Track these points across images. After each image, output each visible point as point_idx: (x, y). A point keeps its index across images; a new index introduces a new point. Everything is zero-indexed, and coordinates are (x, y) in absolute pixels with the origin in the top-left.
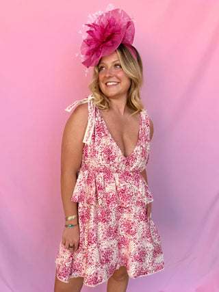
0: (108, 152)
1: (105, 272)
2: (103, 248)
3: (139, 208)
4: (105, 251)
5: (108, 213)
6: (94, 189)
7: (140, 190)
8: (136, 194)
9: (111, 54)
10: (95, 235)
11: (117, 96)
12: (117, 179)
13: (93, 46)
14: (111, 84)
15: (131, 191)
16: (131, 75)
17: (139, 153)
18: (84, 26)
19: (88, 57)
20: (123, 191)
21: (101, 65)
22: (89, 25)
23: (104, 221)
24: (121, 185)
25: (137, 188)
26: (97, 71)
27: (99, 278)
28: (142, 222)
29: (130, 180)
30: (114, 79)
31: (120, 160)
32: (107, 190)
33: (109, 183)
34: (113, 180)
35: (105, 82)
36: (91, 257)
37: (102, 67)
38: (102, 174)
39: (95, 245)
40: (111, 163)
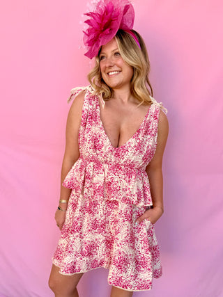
0: (95, 140)
1: (84, 264)
2: (87, 239)
3: (125, 206)
4: (88, 243)
5: (95, 204)
6: (83, 177)
7: (131, 187)
8: (125, 190)
9: (110, 43)
10: (79, 224)
11: (120, 86)
12: (106, 170)
13: (92, 36)
14: (113, 73)
15: (119, 184)
16: (132, 63)
17: (133, 145)
18: (83, 16)
19: (90, 47)
20: (109, 184)
21: (101, 55)
22: (88, 15)
23: (90, 212)
24: (109, 177)
25: (126, 184)
26: (98, 61)
27: (77, 268)
28: (127, 223)
29: (120, 173)
30: (116, 68)
31: (107, 150)
32: (95, 180)
33: (98, 173)
34: (101, 171)
35: (107, 72)
36: (71, 246)
37: (103, 57)
38: (92, 164)
39: (77, 234)
40: (98, 152)
